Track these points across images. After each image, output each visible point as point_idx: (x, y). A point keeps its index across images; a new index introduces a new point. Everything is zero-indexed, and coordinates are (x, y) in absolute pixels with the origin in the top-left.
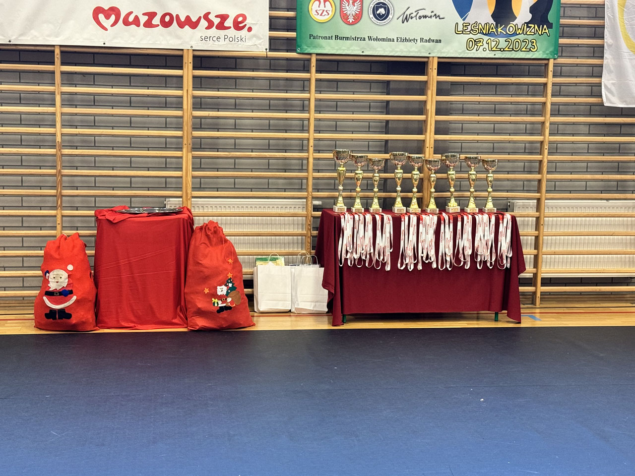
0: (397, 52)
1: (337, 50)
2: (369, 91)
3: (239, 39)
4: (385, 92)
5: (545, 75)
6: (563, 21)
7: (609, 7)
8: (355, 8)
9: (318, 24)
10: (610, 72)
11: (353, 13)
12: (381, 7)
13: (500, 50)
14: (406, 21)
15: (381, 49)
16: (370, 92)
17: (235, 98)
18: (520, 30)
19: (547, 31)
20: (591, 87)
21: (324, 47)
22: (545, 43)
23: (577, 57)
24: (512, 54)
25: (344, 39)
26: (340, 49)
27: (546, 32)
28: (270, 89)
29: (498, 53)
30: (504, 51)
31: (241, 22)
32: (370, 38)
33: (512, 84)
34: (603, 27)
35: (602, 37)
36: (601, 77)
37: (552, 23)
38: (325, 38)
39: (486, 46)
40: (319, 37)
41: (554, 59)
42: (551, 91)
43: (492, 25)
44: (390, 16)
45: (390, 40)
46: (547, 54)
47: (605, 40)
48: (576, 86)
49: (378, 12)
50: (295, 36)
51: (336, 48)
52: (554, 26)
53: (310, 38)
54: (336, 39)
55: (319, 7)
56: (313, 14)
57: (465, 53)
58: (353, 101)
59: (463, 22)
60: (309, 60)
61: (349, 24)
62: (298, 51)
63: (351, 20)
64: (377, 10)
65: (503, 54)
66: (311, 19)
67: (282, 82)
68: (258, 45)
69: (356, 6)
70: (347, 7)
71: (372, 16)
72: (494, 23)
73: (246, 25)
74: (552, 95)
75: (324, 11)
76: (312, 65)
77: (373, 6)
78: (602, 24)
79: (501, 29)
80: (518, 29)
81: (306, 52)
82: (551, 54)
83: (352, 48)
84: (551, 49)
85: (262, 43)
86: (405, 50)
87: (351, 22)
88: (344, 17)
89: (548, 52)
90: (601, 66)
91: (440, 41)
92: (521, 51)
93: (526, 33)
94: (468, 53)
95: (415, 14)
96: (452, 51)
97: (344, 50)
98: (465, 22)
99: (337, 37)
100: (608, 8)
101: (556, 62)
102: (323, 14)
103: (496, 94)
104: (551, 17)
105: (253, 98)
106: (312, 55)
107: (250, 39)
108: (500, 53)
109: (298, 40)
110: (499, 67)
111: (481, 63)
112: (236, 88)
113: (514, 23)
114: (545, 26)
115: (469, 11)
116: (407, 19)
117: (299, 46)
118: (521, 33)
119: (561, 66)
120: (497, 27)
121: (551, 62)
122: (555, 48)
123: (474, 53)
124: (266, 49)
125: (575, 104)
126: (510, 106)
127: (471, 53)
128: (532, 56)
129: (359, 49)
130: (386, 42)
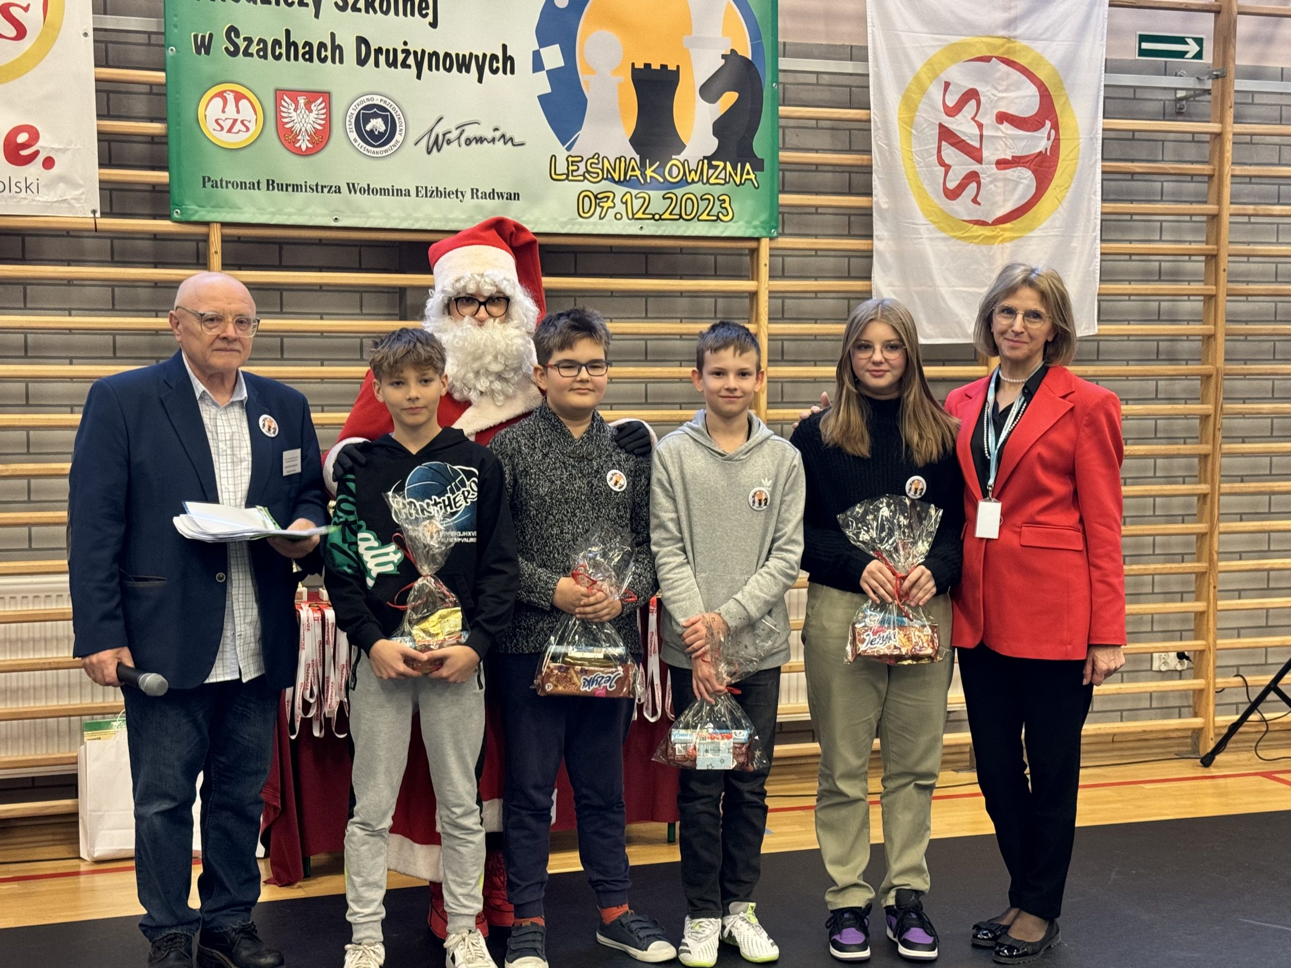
0: (417, 220)
1: (274, 214)
2: (358, 311)
3: (23, 185)
4: (396, 315)
5: (752, 274)
6: (784, 156)
7: (880, 126)
8: (313, 116)
9: (221, 151)
10: (886, 269)
11: (309, 127)
12: (376, 116)
13: (653, 218)
14: (435, 149)
15: (379, 214)
16: (362, 315)
17: (25, 330)
18: (693, 173)
19: (752, 176)
20: (846, 301)
21: (239, 208)
22: (750, 204)
23: (816, 236)
24: (678, 227)
25: (290, 189)
26: (280, 212)
27: (751, 180)
28: (113, 309)
29: (648, 225)
30: (660, 219)
31: (25, 146)
32: (352, 188)
33: (682, 294)
34: (867, 170)
35: (869, 194)
36: (869, 278)
37: (762, 160)
38: (243, 185)
39: (620, 207)
40: (227, 182)
41: (771, 239)
42: (767, 309)
43: (633, 162)
44: (398, 137)
45: (399, 192)
46: (755, 227)
47: (875, 199)
48: (816, 298)
49: (368, 127)
50: (167, 180)
51: (272, 209)
52: (767, 165)
53: (204, 186)
54: (268, 189)
55: (223, 111)
56: (209, 128)
57: (573, 225)
58: (322, 334)
59: (567, 153)
60: (206, 239)
61: (299, 153)
62: (175, 215)
63: (304, 144)
64: (367, 122)
65: (659, 227)
66: (206, 142)
67: (144, 293)
68: (73, 202)
69: (315, 112)
70: (294, 114)
71: (354, 135)
72: (637, 157)
73: (37, 153)
74: (770, 319)
75: (235, 121)
76: (212, 250)
77: (356, 113)
78: (865, 163)
79: (653, 171)
80: (690, 172)
81: (195, 218)
82: (764, 228)
83: (309, 211)
84: (764, 217)
85: (84, 197)
86: (437, 216)
87: (304, 148)
88: (288, 138)
89: (756, 223)
90: (868, 255)
91: (517, 196)
92: (699, 220)
93: (708, 179)
94: (581, 224)
95: (455, 134)
96: (544, 219)
97: (290, 214)
98: (571, 153)
99: (270, 184)
100: (877, 129)
101: (774, 244)
102: (235, 130)
103: (646, 318)
104: (760, 145)
105: (70, 331)
106: (212, 225)
107: (51, 185)
108: (653, 225)
109: (175, 190)
110: (650, 256)
111: (611, 247)
112: (25, 307)
113: (682, 157)
114: (748, 166)
115: (580, 129)
116: (436, 145)
117: (179, 206)
118: (696, 179)
119: (783, 256)
120: (643, 167)
121: (765, 245)
122: (771, 215)
123: (595, 224)
124: (94, 212)
125: (815, 337)
126: (678, 343)
127: (588, 224)
128: (723, 232)
129: (325, 211)
130: (391, 197)
